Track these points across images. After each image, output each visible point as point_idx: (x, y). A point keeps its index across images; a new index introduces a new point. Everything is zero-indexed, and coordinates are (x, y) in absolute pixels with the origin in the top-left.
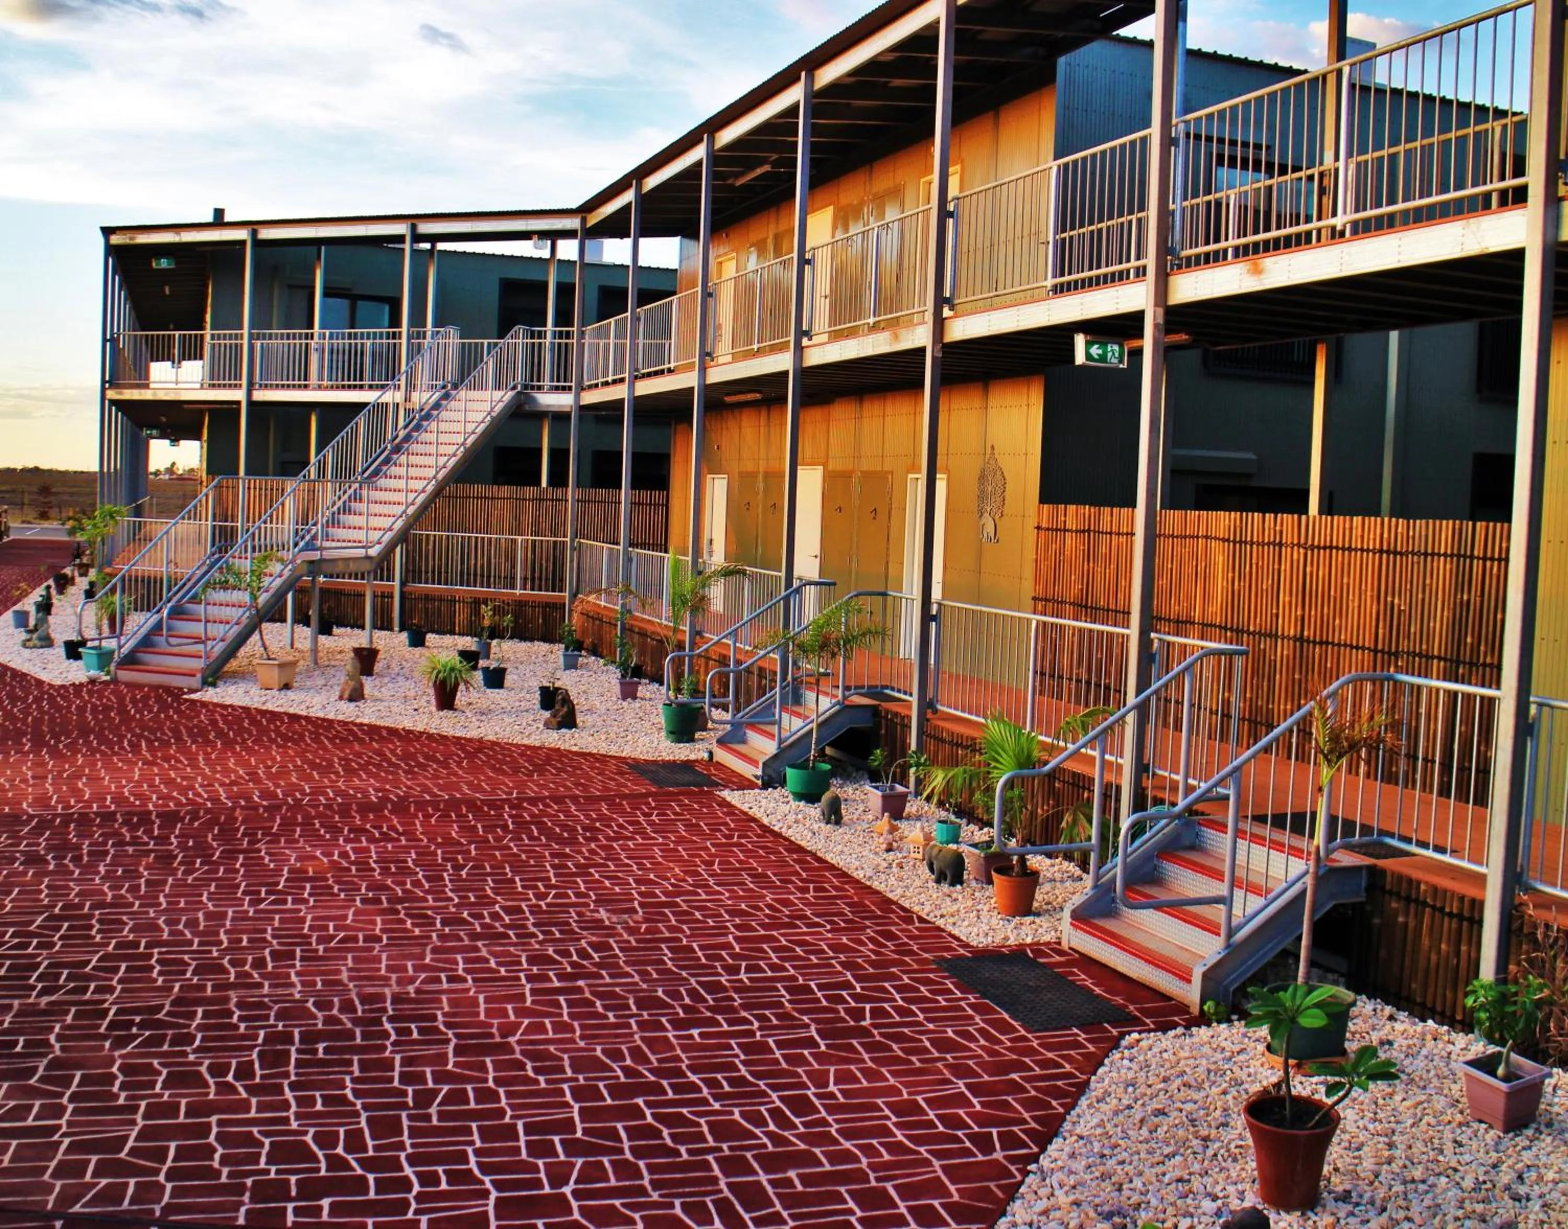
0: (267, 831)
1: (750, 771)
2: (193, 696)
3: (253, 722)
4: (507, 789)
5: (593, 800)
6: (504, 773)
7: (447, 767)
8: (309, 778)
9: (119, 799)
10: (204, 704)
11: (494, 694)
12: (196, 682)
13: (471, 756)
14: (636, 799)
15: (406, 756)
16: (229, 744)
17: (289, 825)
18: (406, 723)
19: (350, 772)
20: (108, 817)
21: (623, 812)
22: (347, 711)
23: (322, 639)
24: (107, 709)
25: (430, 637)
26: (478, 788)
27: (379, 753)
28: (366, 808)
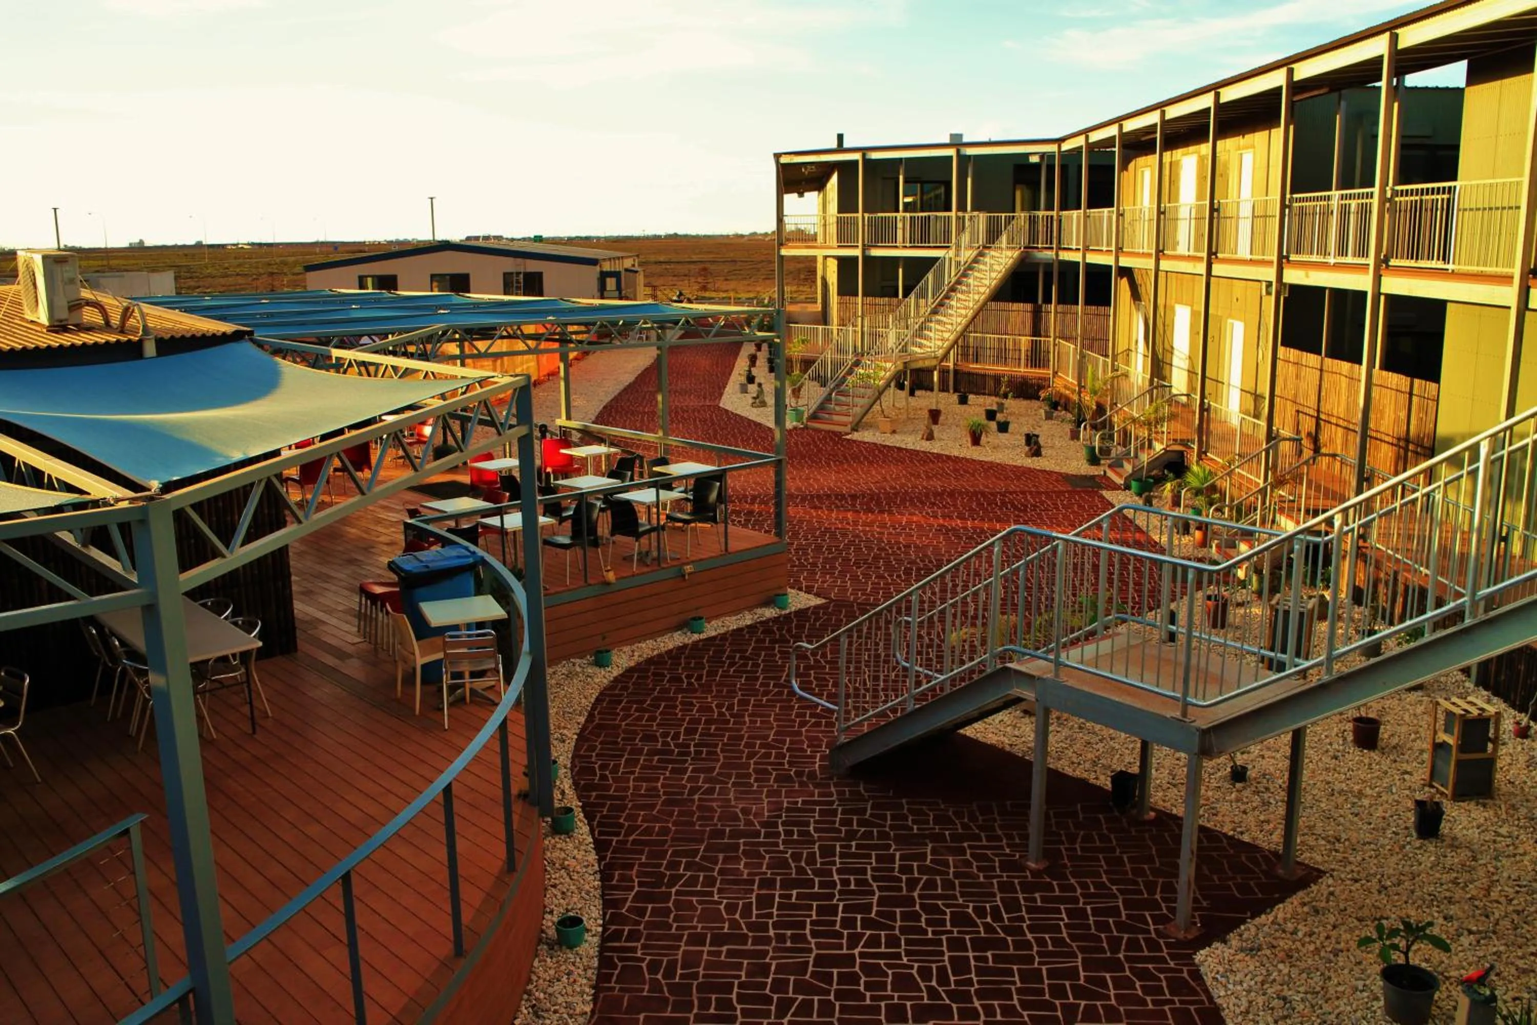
0: (895, 503)
1: (1120, 481)
2: (848, 437)
3: (880, 451)
4: (1001, 486)
5: (1039, 493)
6: (999, 479)
7: (973, 476)
8: (910, 480)
9: (830, 488)
10: (855, 441)
11: (1003, 436)
12: (848, 429)
13: (986, 471)
14: (1060, 493)
15: (955, 470)
16: (871, 463)
17: (903, 501)
18: (955, 453)
19: (928, 478)
20: (829, 496)
21: (1051, 499)
22: (925, 446)
23: (910, 399)
24: (808, 444)
25: (971, 397)
26: (987, 487)
27: (943, 469)
28: (936, 494)
